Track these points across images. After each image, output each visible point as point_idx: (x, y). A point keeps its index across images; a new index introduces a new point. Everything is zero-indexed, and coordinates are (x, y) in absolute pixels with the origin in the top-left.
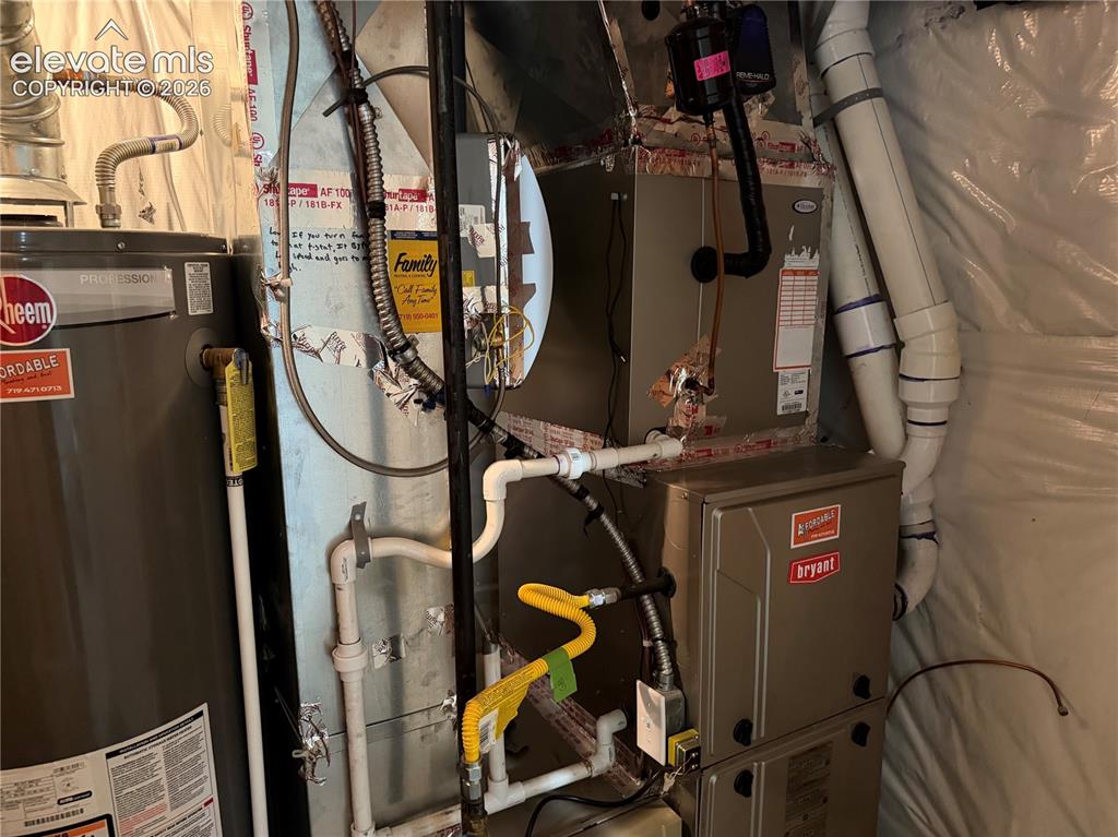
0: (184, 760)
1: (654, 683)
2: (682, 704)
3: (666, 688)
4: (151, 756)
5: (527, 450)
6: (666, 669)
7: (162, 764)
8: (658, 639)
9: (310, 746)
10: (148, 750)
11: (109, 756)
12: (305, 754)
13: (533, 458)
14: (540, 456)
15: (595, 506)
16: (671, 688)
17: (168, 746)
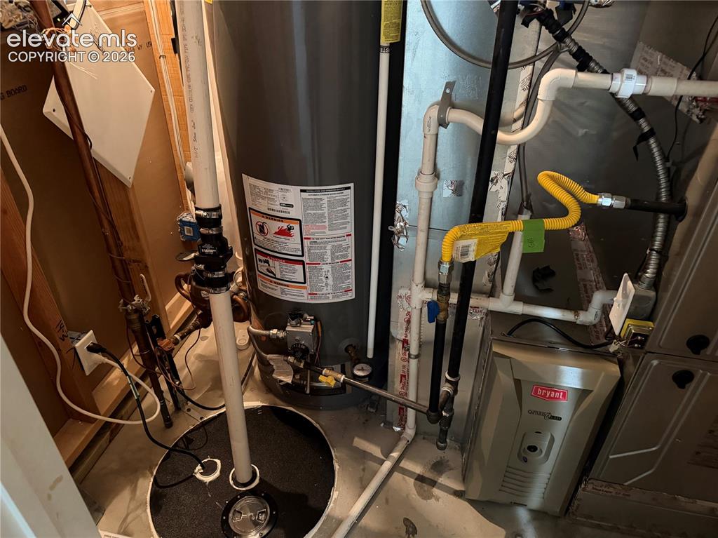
0: (338, 208)
1: (635, 279)
2: (652, 303)
3: (644, 286)
4: (321, 200)
5: (592, 64)
6: (650, 273)
7: (326, 206)
8: (654, 250)
9: (398, 226)
10: (319, 195)
11: (302, 191)
12: (394, 230)
13: (597, 72)
14: (605, 72)
15: (646, 129)
16: (649, 288)
17: (330, 198)
